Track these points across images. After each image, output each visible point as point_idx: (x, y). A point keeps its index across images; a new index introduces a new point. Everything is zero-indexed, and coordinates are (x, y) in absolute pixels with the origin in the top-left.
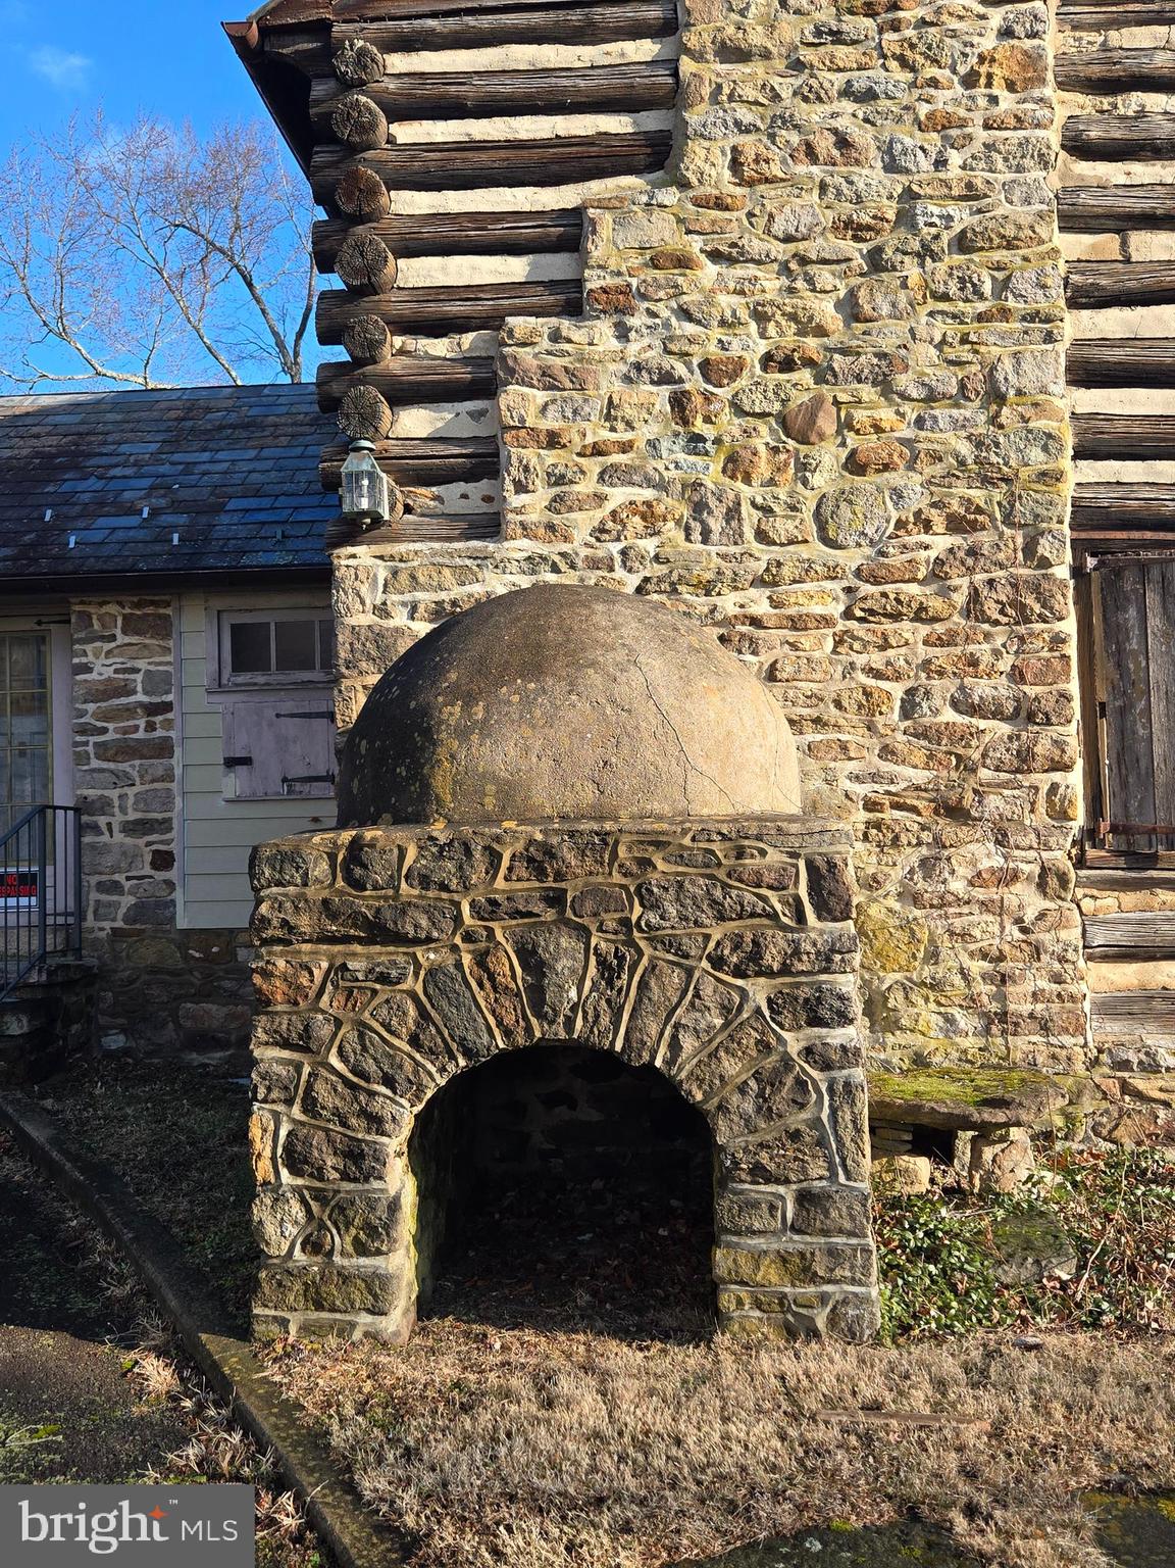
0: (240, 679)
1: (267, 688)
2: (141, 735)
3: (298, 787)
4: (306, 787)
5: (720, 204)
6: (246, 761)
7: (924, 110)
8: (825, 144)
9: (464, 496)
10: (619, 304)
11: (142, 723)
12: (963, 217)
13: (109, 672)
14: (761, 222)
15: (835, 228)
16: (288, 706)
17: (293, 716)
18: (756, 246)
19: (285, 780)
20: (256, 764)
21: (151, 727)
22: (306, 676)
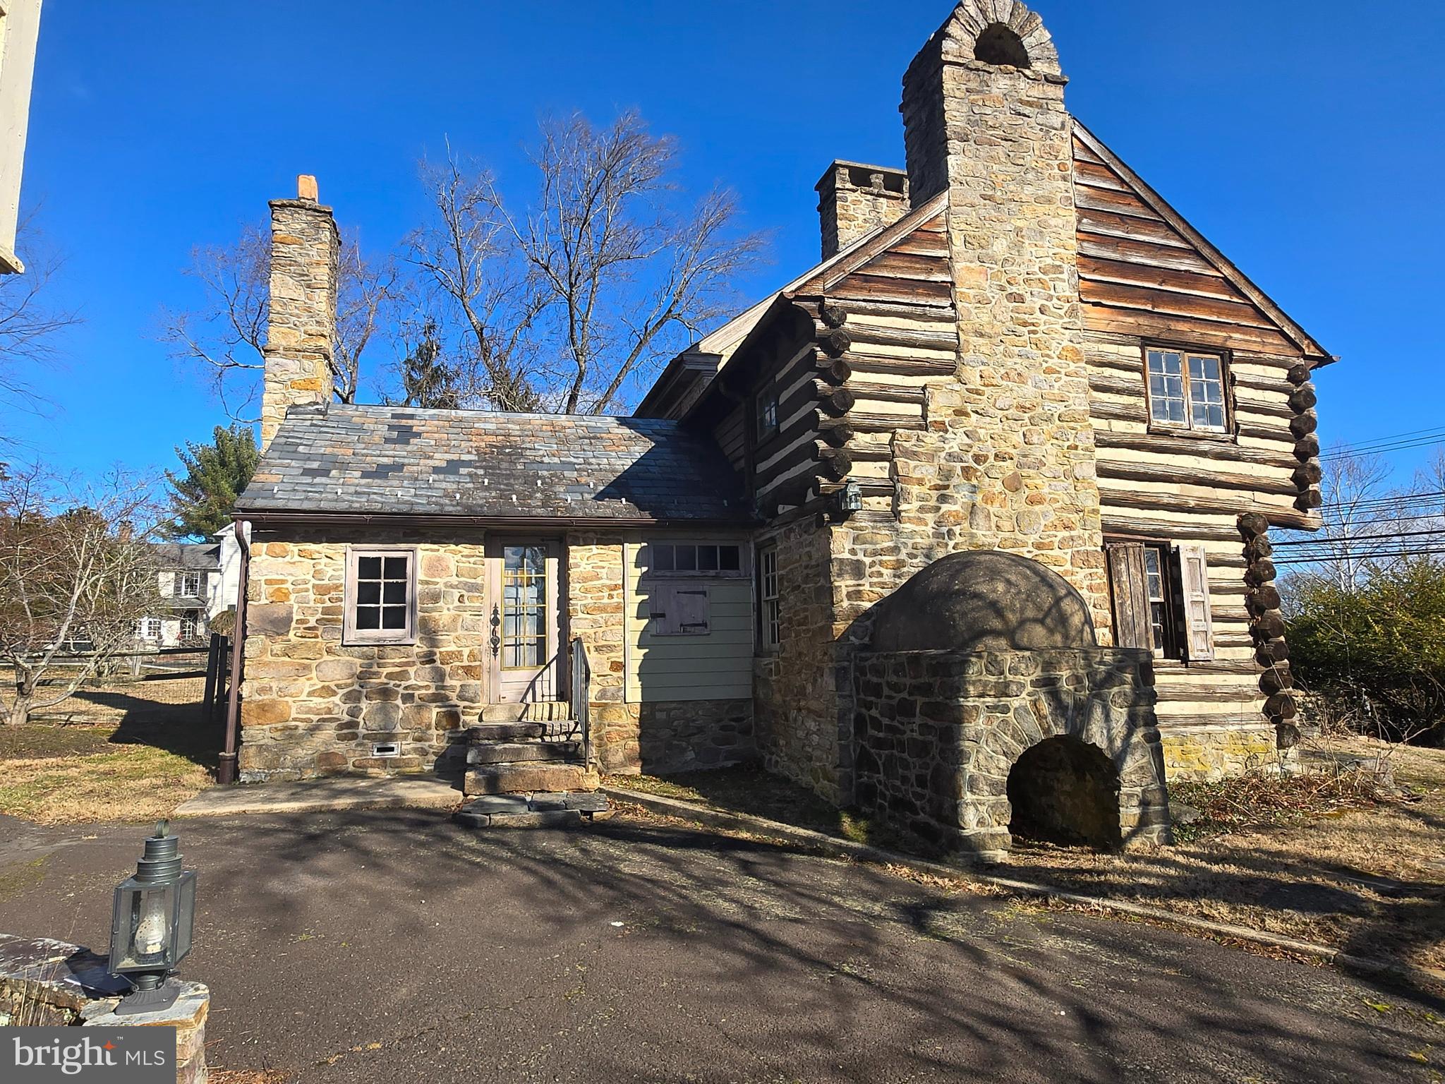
0: (658, 574)
1: (672, 578)
2: (606, 601)
3: (688, 629)
4: (692, 629)
5: (977, 392)
6: (663, 615)
7: (1045, 365)
8: (1013, 374)
9: (879, 503)
10: (941, 427)
11: (606, 594)
12: (1061, 408)
13: (589, 568)
14: (992, 400)
15: (1017, 407)
16: (684, 588)
17: (685, 593)
18: (991, 411)
19: (681, 625)
20: (667, 616)
21: (611, 596)
22: (691, 573)
